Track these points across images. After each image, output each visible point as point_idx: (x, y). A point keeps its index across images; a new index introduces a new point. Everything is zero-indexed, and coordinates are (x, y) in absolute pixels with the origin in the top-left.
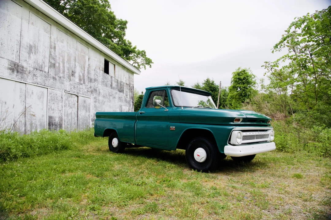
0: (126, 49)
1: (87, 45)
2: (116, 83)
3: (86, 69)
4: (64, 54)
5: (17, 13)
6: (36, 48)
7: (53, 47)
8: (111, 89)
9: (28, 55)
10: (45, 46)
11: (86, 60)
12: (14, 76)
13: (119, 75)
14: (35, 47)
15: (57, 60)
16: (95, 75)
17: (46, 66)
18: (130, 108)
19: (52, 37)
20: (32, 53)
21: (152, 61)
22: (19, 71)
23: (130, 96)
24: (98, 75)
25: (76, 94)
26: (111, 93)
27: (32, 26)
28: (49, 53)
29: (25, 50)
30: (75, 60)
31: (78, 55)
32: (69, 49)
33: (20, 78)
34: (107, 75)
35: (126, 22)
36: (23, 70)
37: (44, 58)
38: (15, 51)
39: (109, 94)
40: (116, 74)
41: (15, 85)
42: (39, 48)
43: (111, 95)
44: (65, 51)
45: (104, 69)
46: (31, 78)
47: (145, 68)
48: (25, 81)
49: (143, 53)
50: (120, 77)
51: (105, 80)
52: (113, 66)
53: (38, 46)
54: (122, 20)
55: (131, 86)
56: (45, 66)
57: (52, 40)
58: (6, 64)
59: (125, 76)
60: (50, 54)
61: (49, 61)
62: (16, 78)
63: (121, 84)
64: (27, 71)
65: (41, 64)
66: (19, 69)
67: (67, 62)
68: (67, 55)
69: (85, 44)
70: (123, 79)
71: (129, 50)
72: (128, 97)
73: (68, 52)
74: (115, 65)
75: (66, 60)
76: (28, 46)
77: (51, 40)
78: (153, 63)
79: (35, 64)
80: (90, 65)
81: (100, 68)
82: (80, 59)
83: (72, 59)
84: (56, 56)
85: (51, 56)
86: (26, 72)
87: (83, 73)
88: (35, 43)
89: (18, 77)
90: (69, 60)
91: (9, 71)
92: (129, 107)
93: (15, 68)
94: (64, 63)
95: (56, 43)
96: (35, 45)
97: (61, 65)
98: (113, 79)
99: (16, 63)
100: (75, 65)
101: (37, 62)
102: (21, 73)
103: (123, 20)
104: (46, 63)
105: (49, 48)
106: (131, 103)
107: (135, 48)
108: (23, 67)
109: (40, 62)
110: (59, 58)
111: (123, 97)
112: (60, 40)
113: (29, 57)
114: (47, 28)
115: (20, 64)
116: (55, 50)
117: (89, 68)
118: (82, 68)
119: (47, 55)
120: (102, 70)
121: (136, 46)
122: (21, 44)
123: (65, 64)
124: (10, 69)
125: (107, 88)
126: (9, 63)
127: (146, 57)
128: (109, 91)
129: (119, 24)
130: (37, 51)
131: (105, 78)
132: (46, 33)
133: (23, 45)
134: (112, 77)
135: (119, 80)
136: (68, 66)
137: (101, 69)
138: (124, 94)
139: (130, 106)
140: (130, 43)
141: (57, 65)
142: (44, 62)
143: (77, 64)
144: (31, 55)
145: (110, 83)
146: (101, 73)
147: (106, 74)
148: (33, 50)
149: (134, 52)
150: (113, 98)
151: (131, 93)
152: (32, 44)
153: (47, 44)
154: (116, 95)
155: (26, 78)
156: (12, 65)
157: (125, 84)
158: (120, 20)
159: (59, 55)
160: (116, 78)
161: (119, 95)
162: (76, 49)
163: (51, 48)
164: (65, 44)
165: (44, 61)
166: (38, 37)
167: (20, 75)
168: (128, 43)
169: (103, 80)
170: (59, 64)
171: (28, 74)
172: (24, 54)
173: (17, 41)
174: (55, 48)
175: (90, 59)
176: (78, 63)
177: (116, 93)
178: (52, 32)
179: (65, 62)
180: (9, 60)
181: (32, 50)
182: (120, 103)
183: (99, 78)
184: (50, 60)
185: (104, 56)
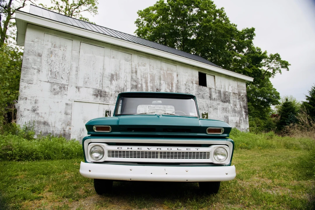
0: (255, 57)
1: (174, 63)
2: (217, 94)
3: (174, 85)
4: (146, 76)
5: (100, 54)
6: (118, 75)
7: (134, 72)
8: (210, 101)
9: (110, 82)
10: (126, 72)
11: (173, 77)
12: (99, 100)
13: (221, 86)
14: (116, 75)
15: (139, 82)
16: (187, 89)
17: (128, 88)
18: (242, 118)
19: (133, 64)
20: (114, 80)
21: (289, 63)
22: (102, 95)
23: (241, 105)
24: (190, 88)
25: (163, 109)
26: (210, 104)
27: (113, 59)
28: (130, 78)
29: (107, 79)
30: (160, 79)
31: (163, 74)
32: (152, 70)
33: (103, 100)
34: (204, 87)
35: (253, 29)
36: (105, 95)
37: (126, 82)
38: (99, 81)
39: (208, 106)
40: (216, 85)
41: (99, 107)
42: (120, 75)
43: (211, 107)
44: (147, 73)
45: (198, 82)
46: (113, 99)
47: (280, 72)
48: (107, 103)
49: (277, 56)
50: (223, 87)
51: (200, 93)
52: (213, 77)
53: (119, 74)
54: (247, 28)
55: (241, 95)
56: (126, 89)
57: (134, 66)
58: (91, 92)
59: (231, 86)
60: (132, 78)
61: (131, 84)
62: (99, 101)
63: (225, 95)
64: (109, 94)
65: (122, 87)
66: (102, 94)
67: (150, 82)
68: (150, 76)
69: (172, 62)
70: (229, 89)
71: (258, 57)
72: (238, 106)
73: (151, 73)
74: (214, 76)
75: (149, 80)
76: (110, 75)
77: (132, 66)
78: (290, 65)
79: (117, 88)
80: (179, 81)
81: (192, 82)
82: (166, 76)
83: (157, 78)
84: (138, 79)
85: (132, 79)
86: (109, 96)
87: (171, 89)
88: (116, 71)
89: (101, 100)
90: (153, 80)
91: (94, 96)
92: (240, 117)
93: (99, 93)
94: (146, 83)
95: (137, 67)
96: (116, 73)
97: (144, 85)
98: (213, 90)
99: (99, 90)
100: (160, 83)
101: (119, 86)
102: (103, 97)
103: (249, 28)
104: (127, 86)
105: (131, 73)
106: (243, 113)
107: (265, 53)
108: (105, 92)
109: (122, 86)
110: (141, 80)
111: (230, 108)
112: (141, 65)
113: (111, 83)
114: (128, 57)
115: (103, 90)
116: (137, 74)
117: (178, 83)
118: (169, 85)
119: (129, 79)
120: (196, 84)
121: (266, 51)
122: (104, 75)
123: (149, 84)
124: (95, 95)
125: (204, 100)
126: (94, 91)
127: (282, 59)
128: (208, 103)
129: (246, 33)
130: (118, 78)
131: (201, 90)
132: (127, 61)
133: (105, 76)
134: (210, 89)
135: (222, 90)
136: (152, 85)
137: (194, 82)
138: (232, 105)
139: (242, 115)
140: (259, 50)
141: (139, 86)
142: (126, 86)
143: (162, 82)
144: (113, 82)
145: (209, 95)
146: (195, 86)
147: (201, 86)
148: (115, 78)
149: (266, 57)
150: (214, 110)
151: (242, 103)
152: (113, 73)
153: (129, 70)
154: (219, 106)
155: (108, 100)
156: (96, 92)
157: (232, 94)
158: (246, 29)
159: (141, 77)
160: (216, 89)
161: (223, 106)
162: (161, 69)
163: (132, 73)
164: (148, 66)
165: (126, 84)
166: (120, 66)
167: (103, 99)
168: (258, 50)
169: (197, 93)
170: (142, 85)
171: (110, 97)
172: (107, 82)
173: (100, 73)
174: (136, 72)
175: (179, 75)
176: (164, 81)
177: (219, 104)
178: (132, 60)
179: (149, 82)
180: (94, 89)
181: (113, 78)
182: (225, 114)
183: (193, 91)
184: (132, 82)
185: (198, 70)
